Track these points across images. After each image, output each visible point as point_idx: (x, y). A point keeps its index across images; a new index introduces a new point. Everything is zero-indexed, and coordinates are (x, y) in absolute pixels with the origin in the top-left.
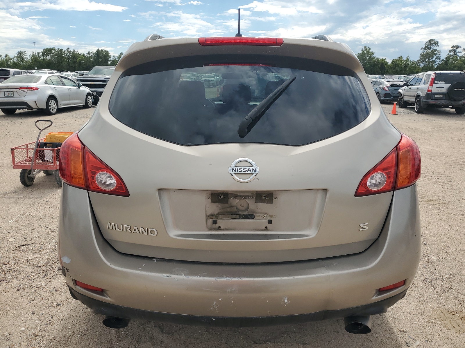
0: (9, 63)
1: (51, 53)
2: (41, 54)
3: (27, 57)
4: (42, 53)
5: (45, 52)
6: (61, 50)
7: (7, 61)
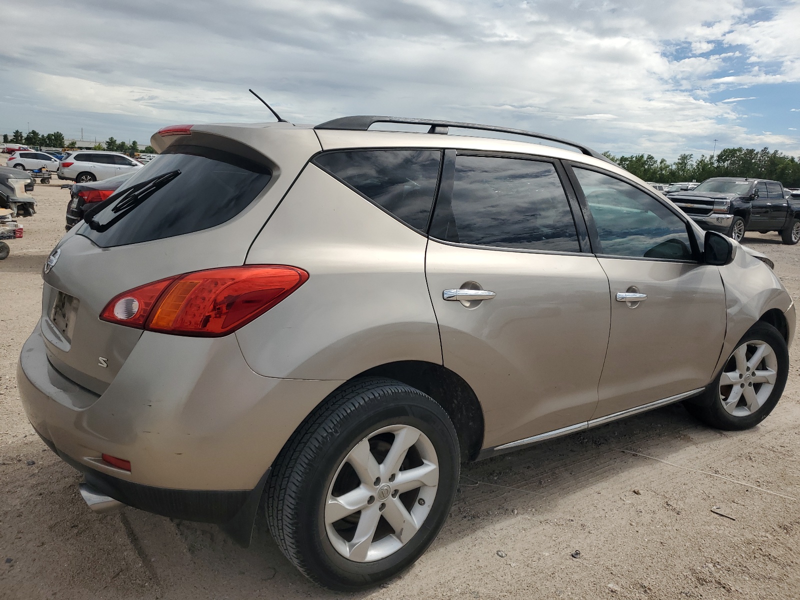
0: (664, 172)
1: (733, 156)
2: (716, 158)
3: (693, 163)
4: (719, 156)
5: (724, 155)
6: (752, 151)
7: (661, 169)
